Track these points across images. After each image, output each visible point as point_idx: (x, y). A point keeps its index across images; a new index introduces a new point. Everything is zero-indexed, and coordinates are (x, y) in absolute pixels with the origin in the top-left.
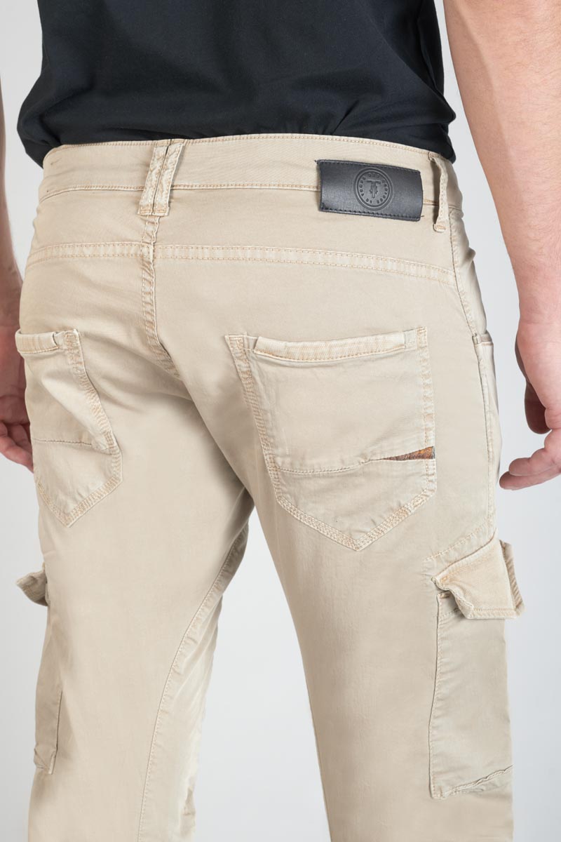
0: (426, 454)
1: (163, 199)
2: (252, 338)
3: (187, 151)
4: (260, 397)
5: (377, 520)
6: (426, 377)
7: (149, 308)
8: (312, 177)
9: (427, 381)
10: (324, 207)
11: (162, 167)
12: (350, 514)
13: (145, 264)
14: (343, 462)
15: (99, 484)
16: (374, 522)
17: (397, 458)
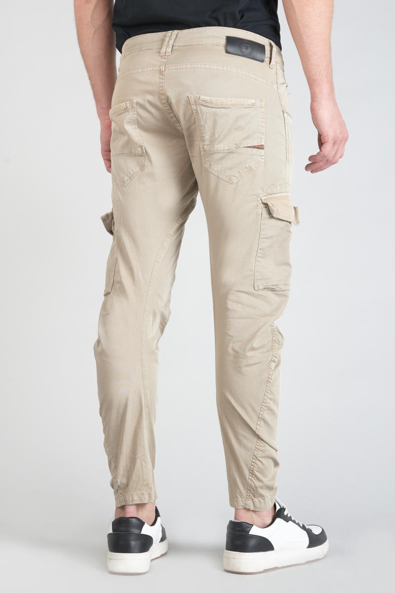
0: (260, 147)
1: (169, 50)
2: (198, 96)
3: (179, 34)
4: (200, 120)
5: (241, 171)
6: (263, 118)
7: (162, 88)
8: (224, 41)
9: (263, 120)
10: (227, 52)
11: (169, 39)
12: (230, 169)
13: (161, 73)
14: (229, 146)
15: (137, 169)
16: (239, 172)
17: (249, 147)
